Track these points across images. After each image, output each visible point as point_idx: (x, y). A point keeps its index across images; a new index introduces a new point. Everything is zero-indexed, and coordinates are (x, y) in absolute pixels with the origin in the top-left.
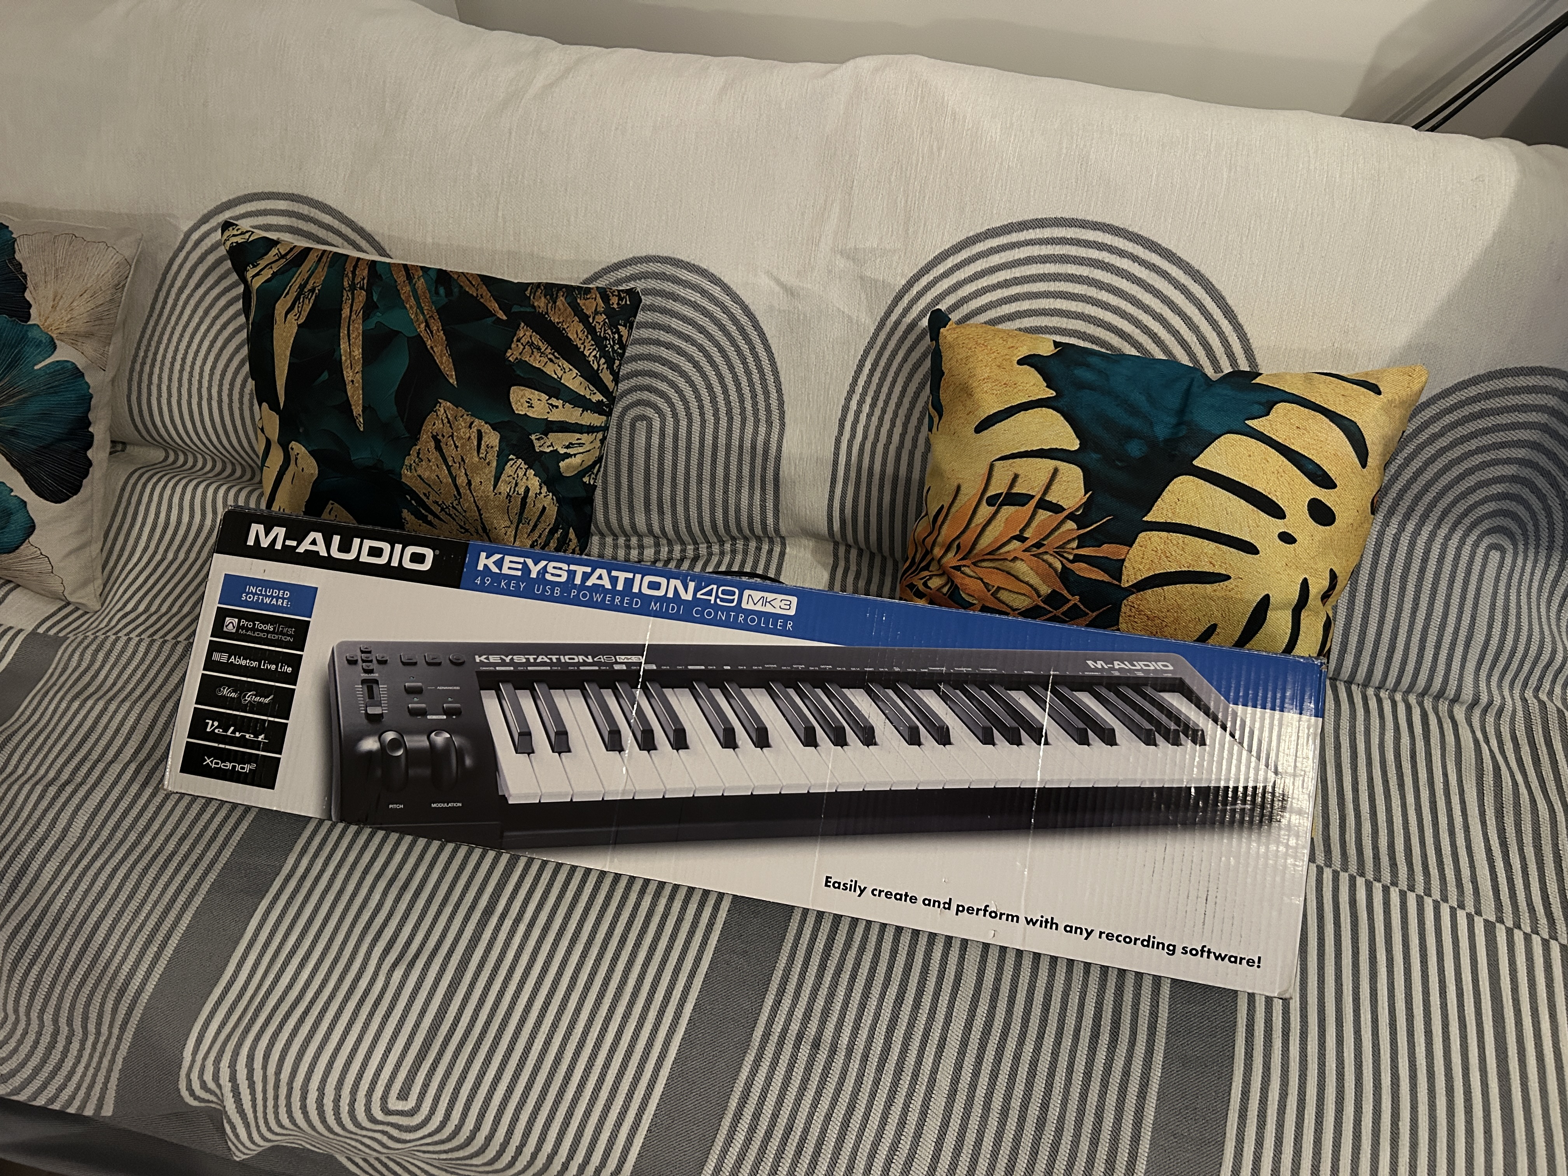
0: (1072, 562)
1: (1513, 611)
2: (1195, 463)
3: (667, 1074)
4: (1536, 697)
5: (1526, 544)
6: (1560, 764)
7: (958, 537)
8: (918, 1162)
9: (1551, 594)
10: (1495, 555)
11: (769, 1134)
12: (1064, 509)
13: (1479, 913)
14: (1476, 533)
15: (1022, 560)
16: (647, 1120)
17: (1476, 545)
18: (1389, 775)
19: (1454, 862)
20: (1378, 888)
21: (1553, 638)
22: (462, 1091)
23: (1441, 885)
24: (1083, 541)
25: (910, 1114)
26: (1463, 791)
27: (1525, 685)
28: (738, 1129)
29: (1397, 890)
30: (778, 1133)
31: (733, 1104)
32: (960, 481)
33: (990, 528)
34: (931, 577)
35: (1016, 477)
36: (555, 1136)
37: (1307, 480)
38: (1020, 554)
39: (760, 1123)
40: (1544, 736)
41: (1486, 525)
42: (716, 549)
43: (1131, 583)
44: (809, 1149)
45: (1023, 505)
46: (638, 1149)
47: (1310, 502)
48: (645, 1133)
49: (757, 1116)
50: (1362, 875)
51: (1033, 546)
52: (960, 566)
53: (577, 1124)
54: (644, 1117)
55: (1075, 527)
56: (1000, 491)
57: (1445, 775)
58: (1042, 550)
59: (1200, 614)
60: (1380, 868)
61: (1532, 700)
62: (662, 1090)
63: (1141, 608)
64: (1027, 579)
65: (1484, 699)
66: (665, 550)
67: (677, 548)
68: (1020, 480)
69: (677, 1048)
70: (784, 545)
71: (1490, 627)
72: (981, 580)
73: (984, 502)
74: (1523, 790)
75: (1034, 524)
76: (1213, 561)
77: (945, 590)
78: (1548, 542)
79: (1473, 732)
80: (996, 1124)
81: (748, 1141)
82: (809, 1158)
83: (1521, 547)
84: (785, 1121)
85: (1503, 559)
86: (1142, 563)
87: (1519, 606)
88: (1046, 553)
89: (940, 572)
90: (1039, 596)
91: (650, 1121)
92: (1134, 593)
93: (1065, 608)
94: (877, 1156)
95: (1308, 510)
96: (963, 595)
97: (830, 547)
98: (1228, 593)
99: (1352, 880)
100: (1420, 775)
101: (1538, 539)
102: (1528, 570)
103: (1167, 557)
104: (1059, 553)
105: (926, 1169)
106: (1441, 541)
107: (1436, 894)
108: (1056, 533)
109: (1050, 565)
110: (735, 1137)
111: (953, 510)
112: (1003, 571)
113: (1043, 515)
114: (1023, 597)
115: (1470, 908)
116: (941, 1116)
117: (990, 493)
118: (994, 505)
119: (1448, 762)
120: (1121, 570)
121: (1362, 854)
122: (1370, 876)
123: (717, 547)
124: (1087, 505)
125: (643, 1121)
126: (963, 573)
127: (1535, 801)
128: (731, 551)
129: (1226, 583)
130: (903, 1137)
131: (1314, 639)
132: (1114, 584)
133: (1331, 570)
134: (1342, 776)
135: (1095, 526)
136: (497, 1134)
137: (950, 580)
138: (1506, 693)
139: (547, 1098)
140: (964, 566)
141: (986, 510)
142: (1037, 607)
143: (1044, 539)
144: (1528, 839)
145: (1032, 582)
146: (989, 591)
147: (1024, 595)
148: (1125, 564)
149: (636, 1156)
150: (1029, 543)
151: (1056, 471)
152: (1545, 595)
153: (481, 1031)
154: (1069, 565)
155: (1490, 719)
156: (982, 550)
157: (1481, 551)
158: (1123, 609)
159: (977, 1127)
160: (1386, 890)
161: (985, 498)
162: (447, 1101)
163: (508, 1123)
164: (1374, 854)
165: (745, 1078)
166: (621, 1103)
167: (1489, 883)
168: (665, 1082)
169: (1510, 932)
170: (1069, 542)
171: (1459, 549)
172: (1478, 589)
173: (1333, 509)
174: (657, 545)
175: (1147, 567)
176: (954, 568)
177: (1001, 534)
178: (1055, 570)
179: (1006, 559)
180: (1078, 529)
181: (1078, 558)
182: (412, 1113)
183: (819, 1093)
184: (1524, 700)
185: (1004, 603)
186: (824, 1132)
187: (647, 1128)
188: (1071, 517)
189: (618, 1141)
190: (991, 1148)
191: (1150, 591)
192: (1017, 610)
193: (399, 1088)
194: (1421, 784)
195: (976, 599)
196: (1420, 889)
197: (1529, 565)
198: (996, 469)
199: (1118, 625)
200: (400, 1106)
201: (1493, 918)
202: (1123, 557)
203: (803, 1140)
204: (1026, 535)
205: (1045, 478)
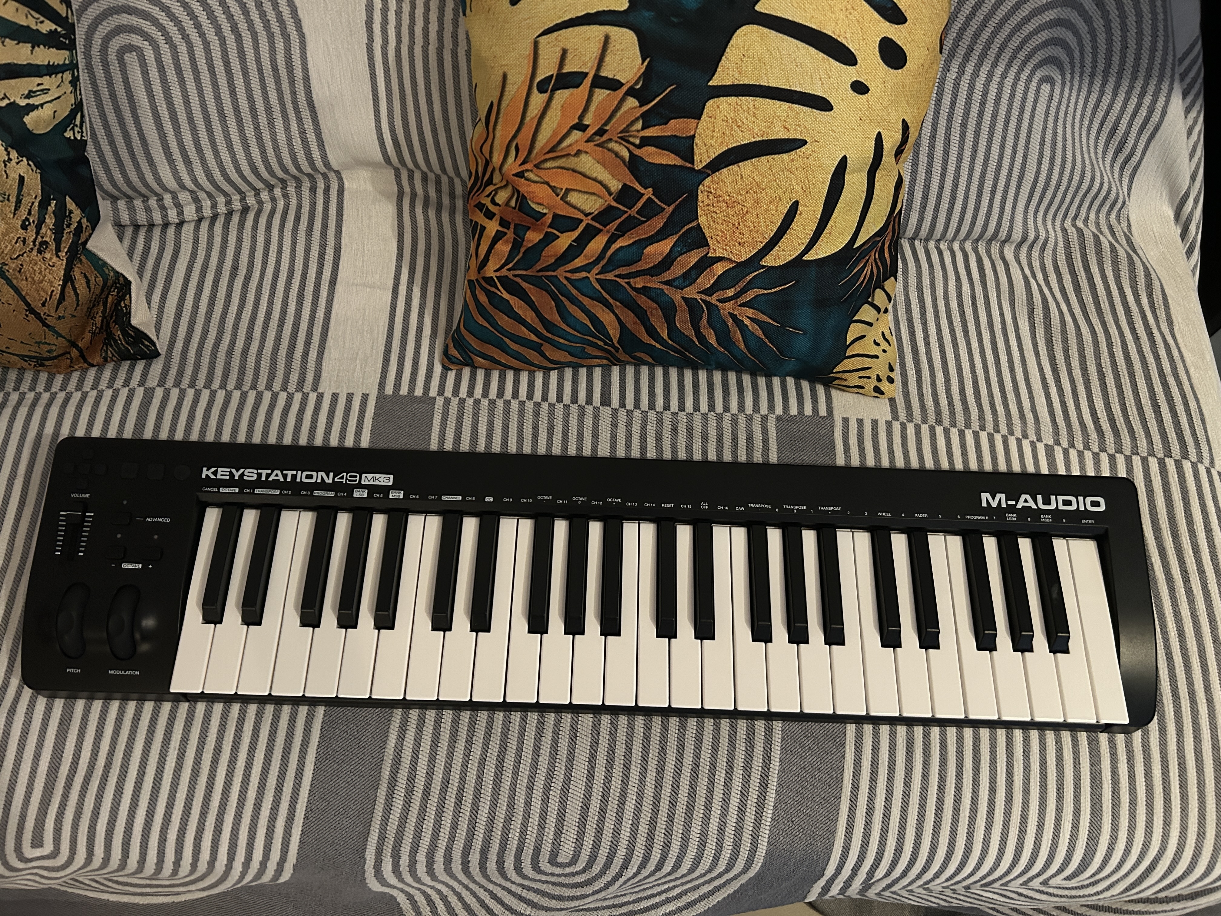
0: (639, 147)
1: (1060, 144)
2: (757, 8)
3: (314, 760)
4: (1074, 225)
5: (1072, 73)
6: (1097, 287)
7: (514, 137)
8: (575, 784)
9: (1091, 121)
10: (1046, 88)
11: (427, 793)
12: (623, 84)
13: (1040, 439)
14: (1030, 66)
15: (587, 153)
16: (301, 808)
17: (1029, 80)
18: (955, 324)
19: (1016, 396)
20: (954, 432)
21: (1092, 165)
22: (98, 828)
23: (1007, 420)
24: (648, 120)
25: (560, 740)
26: (1018, 327)
27: (1065, 216)
28: (395, 796)
29: (971, 431)
30: (436, 789)
31: (386, 772)
32: (505, 69)
33: (547, 119)
34: (496, 191)
35: (564, 52)
36: (210, 844)
37: (876, 15)
38: (582, 146)
39: (416, 784)
40: (1083, 262)
41: (1038, 57)
42: (265, 196)
43: (704, 164)
44: (469, 796)
45: (577, 86)
46: (299, 837)
47: (881, 41)
48: (302, 820)
49: (412, 778)
50: (940, 423)
51: (595, 134)
52: (523, 172)
53: (230, 829)
54: (298, 806)
55: (637, 103)
56: (550, 73)
57: (1002, 315)
58: (605, 138)
59: (780, 192)
60: (955, 414)
61: (1072, 231)
62: (311, 776)
63: (719, 192)
64: (594, 175)
65: (1032, 235)
66: (207, 204)
67: (221, 200)
68: (569, 56)
69: (319, 732)
70: (340, 179)
71: (1040, 163)
72: (547, 183)
73: (535, 90)
74: (1068, 318)
75: (593, 108)
76: (787, 125)
77: (513, 203)
78: (1091, 67)
79: (1022, 270)
80: (642, 730)
81: (407, 804)
82: (469, 806)
83: (1068, 77)
84: (441, 776)
85: (1052, 90)
86: (713, 136)
87: (1065, 139)
88: (610, 140)
89: (504, 183)
90: (610, 194)
91: (304, 809)
92: (709, 175)
93: (640, 205)
94: (535, 787)
95: (880, 52)
96: (533, 206)
97: (391, 173)
98: (805, 160)
99: (932, 430)
100: (981, 319)
101: (1082, 66)
102: (1073, 100)
103: (739, 126)
104: (624, 139)
105: (583, 788)
106: (998, 80)
107: (1004, 430)
108: (618, 115)
109: (617, 155)
110: (393, 804)
111: (504, 105)
112: (568, 169)
113: (601, 94)
114: (594, 198)
115: (1033, 437)
116: (590, 736)
117: (539, 78)
118: (546, 92)
119: (1003, 302)
120: (693, 149)
121: (939, 404)
122: (947, 423)
123: (266, 193)
124: (646, 75)
125: (298, 811)
126: (527, 179)
127: (1079, 327)
128: (283, 196)
129: (803, 149)
130: (557, 764)
131: (885, 201)
132: (687, 167)
133: (904, 120)
134: (914, 332)
135: (658, 99)
136: (148, 858)
137: (516, 191)
138: (1050, 227)
139: (192, 812)
140: (527, 171)
141: (538, 99)
142: (610, 208)
143: (606, 124)
144: (1075, 363)
145: (600, 177)
146: (558, 195)
147: (594, 194)
148: (696, 140)
149: (297, 844)
150: (590, 131)
151: (607, 38)
152: (1086, 123)
153: (106, 763)
154: (637, 152)
155: (1035, 254)
156: (542, 148)
157: (1033, 85)
158: (700, 198)
159: (624, 738)
160: (962, 434)
161: (535, 85)
162: (85, 840)
163: (156, 845)
164: (949, 402)
165: (393, 745)
166: (271, 799)
167: (1046, 410)
168: (312, 768)
169: (1066, 452)
170: (632, 123)
171: (1014, 86)
172: (1030, 126)
173: (904, 47)
174: (196, 200)
175: (719, 141)
176: (517, 175)
177: (559, 125)
178: (622, 159)
179: (569, 155)
180: (641, 106)
181: (646, 142)
182: (54, 855)
183: (469, 741)
184: (1064, 230)
185: (575, 207)
186: (480, 777)
187: (303, 817)
188: (631, 92)
189: (275, 835)
190: (640, 754)
191: (725, 170)
192: (590, 214)
193: (30, 837)
194: (982, 327)
195: (546, 208)
196: (990, 427)
197: (1074, 94)
198: (541, 46)
199: (697, 218)
200: (38, 852)
201: (1051, 442)
202: (692, 133)
203: (461, 790)
204: (586, 122)
205: (595, 49)
